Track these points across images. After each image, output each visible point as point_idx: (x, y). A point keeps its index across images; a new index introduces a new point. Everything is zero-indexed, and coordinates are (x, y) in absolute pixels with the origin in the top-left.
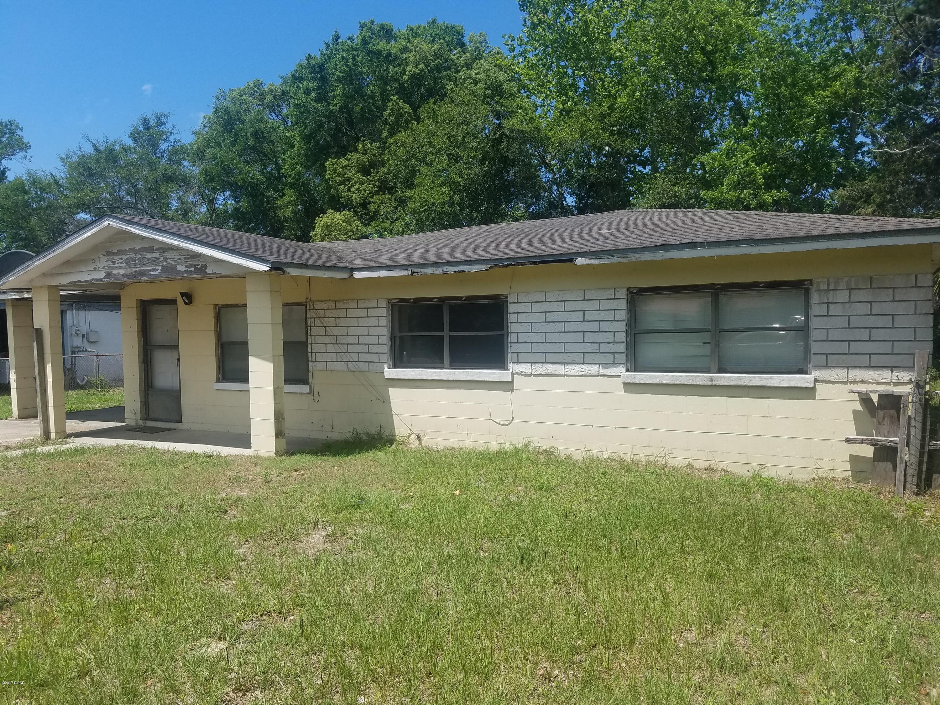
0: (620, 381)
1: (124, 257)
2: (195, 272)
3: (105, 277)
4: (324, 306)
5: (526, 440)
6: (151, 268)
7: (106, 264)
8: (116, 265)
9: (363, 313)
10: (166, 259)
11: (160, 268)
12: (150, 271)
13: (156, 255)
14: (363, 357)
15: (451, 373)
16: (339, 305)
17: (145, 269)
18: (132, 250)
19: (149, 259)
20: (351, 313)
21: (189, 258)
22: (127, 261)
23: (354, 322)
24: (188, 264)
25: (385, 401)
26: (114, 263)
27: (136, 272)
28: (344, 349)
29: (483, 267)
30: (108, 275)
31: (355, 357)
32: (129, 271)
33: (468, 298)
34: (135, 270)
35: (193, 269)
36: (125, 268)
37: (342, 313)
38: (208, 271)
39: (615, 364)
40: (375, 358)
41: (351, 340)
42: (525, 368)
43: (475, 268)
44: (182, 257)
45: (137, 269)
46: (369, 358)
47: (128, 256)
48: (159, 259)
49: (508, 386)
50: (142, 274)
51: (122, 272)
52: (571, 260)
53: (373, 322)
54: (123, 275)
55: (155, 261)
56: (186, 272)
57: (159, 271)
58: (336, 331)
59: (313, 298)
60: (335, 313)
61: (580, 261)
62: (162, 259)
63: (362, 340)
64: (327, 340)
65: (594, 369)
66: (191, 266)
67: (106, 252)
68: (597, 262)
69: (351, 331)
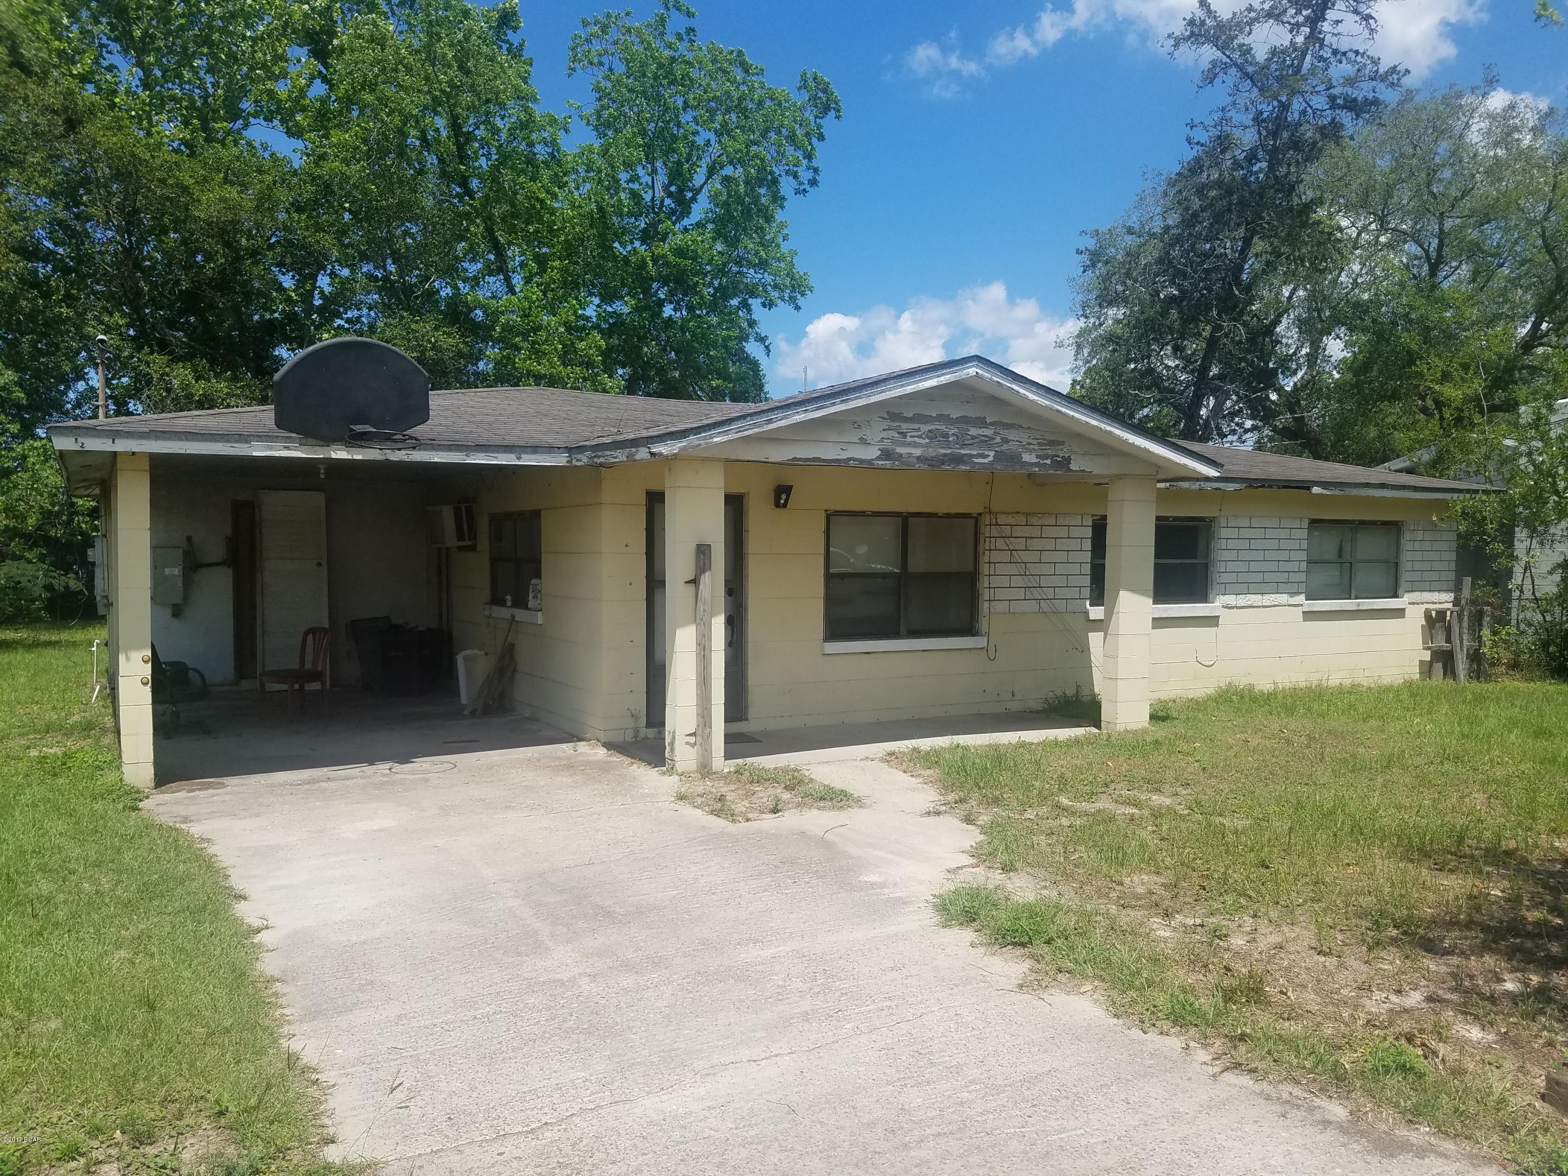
0: (1300, 610)
1: (925, 428)
2: (1051, 466)
3: (878, 458)
4: (1011, 520)
5: (1228, 680)
6: (974, 453)
7: (885, 434)
8: (909, 439)
9: (1063, 532)
10: (1006, 441)
11: (992, 454)
12: (972, 456)
13: (988, 432)
14: (1060, 593)
15: (1164, 609)
16: (1034, 520)
17: (962, 452)
18: (942, 418)
19: (973, 438)
20: (1047, 532)
21: (1045, 445)
22: (932, 435)
23: (1050, 544)
24: (1041, 453)
25: (1085, 650)
26: (904, 435)
27: (945, 455)
28: (1034, 582)
29: (1237, 486)
30: (887, 454)
31: (1050, 593)
32: (931, 452)
33: (1176, 519)
34: (943, 451)
35: (1048, 461)
36: (926, 446)
37: (1036, 531)
38: (1073, 466)
39: (1299, 593)
40: (1074, 593)
41: (1045, 569)
42: (1231, 599)
43: (1231, 487)
44: (1035, 442)
45: (948, 451)
46: (1068, 593)
47: (933, 427)
48: (992, 439)
49: (1212, 621)
50: (958, 459)
51: (917, 452)
52: (1308, 489)
53: (1075, 544)
54: (919, 458)
55: (986, 442)
56: (1036, 464)
57: (991, 458)
58: (1025, 556)
59: (993, 509)
60: (1027, 531)
61: (1316, 490)
62: (998, 440)
63: (1060, 569)
64: (1013, 569)
65: (1283, 598)
66: (1046, 457)
67: (888, 413)
68: (1325, 492)
69: (1046, 557)
